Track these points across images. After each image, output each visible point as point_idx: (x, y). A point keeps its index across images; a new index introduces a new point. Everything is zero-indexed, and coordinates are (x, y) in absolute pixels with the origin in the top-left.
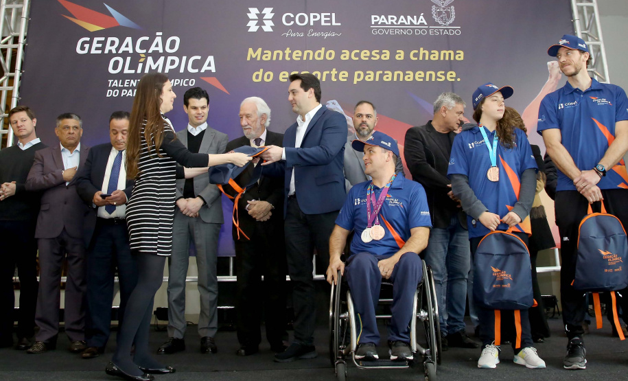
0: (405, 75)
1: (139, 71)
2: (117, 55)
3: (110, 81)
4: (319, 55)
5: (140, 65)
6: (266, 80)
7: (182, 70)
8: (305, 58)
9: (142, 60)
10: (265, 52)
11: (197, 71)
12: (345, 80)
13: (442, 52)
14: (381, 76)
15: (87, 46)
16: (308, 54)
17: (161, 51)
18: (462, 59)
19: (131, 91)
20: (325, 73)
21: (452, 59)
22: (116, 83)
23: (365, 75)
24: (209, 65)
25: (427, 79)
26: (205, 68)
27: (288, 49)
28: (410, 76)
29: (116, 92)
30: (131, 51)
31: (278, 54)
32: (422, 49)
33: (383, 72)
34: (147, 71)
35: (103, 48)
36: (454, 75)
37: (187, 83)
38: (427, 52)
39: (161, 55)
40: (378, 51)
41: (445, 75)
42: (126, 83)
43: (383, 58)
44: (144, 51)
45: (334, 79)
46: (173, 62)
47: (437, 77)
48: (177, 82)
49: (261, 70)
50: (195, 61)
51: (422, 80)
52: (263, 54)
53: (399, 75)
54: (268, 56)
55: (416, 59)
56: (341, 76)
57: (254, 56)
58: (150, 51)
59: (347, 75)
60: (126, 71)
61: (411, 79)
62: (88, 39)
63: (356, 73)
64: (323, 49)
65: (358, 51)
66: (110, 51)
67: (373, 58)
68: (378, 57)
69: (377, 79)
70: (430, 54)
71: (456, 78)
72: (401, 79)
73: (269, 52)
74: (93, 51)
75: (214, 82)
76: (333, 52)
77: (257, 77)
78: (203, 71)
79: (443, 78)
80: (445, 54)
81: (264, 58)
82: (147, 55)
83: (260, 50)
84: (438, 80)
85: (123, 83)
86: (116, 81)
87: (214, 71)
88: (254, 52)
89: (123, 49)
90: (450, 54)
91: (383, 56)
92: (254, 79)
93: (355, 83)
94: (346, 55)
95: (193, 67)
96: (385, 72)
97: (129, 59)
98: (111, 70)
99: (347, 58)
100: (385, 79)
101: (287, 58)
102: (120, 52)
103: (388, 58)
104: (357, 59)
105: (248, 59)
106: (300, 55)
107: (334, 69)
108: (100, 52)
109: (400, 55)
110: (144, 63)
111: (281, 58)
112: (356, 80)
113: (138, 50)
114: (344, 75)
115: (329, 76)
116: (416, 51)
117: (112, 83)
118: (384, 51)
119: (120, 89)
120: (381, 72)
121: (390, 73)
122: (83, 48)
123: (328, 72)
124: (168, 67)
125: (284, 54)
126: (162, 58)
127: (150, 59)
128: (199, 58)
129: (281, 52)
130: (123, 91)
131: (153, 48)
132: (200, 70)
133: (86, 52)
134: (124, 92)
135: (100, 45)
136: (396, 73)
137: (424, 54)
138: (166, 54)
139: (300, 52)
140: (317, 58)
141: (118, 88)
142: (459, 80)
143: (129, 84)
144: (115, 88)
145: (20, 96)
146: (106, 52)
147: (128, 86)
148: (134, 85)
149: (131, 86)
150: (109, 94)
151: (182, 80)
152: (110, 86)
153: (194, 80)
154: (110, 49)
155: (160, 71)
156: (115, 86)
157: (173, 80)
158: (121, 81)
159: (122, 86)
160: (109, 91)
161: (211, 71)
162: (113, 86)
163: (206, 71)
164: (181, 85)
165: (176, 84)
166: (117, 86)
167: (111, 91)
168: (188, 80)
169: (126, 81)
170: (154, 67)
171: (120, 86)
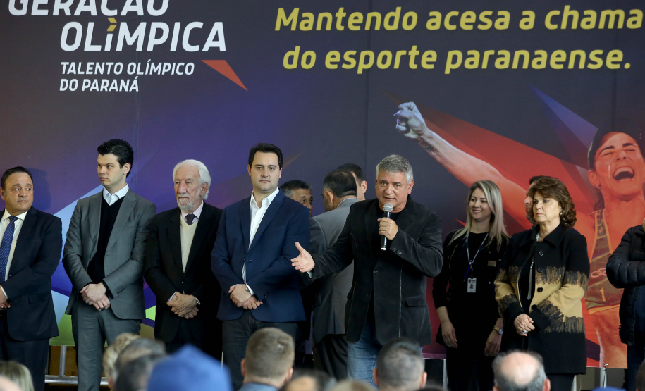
0: (532, 57)
2: (73, 18)
3: (65, 64)
4: (392, 21)
5: (110, 37)
6: (304, 66)
7: (173, 48)
8: (367, 27)
9: (112, 28)
10: (304, 15)
11: (196, 48)
12: (431, 67)
13: (604, 13)
14: (492, 59)
16: (374, 19)
17: (141, 13)
18: (638, 25)
19: (96, 81)
20: (400, 53)
21: (620, 26)
22: (72, 69)
23: (465, 57)
24: (216, 39)
25: (571, 66)
27: (341, 9)
28: (541, 60)
29: (74, 83)
30: (94, 13)
31: (325, 20)
32: (567, 8)
33: (496, 53)
34: (119, 48)
35: (50, 7)
36: (620, 58)
37: (182, 69)
38: (575, 14)
39: (141, 19)
40: (490, 13)
41: (604, 57)
42: (88, 68)
43: (498, 26)
44: (114, 13)
45: (413, 66)
46: (159, 33)
47: (588, 61)
48: (167, 67)
49: (298, 48)
50: (194, 31)
51: (561, 67)
52: (300, 19)
53: (522, 58)
54: (308, 24)
55: (555, 27)
56: (424, 59)
57: (286, 23)
58: (124, 13)
59: (434, 59)
60: (88, 47)
61: (543, 66)
63: (451, 54)
64: (399, 9)
65: (456, 13)
66: (62, 11)
67: (480, 27)
68: (489, 22)
69: (484, 66)
70: (581, 17)
71: (622, 64)
72: (525, 66)
73: (310, 15)
74: (35, 11)
75: (223, 68)
76: (414, 15)
77: (291, 60)
78: (206, 49)
79: (600, 62)
80: (608, 17)
81: (302, 28)
82: (119, 19)
83: (296, 11)
84: (590, 66)
85: (84, 69)
86: (73, 64)
87: (223, 49)
88: (288, 14)
89: (81, 8)
90: (617, 17)
91: (498, 21)
92: (286, 65)
93: (447, 72)
94: (435, 21)
95: (191, 42)
96: (500, 53)
98: (65, 47)
99: (437, 27)
100: (498, 65)
101: (340, 27)
102: (77, 13)
103: (506, 26)
104: (454, 27)
105: (278, 28)
106: (360, 21)
107: (414, 48)
108: (45, 13)
109: (528, 21)
110: (116, 34)
111: (328, 28)
112: (449, 67)
113: (106, 11)
114: (429, 59)
115: (405, 59)
116: (557, 13)
117: (68, 67)
118: (500, 13)
119: (80, 78)
120: (492, 52)
121: (507, 53)
122: (18, 6)
123: (404, 53)
124: (153, 42)
125: (335, 20)
126: (143, 25)
127: (124, 27)
128: (199, 25)
129: (329, 16)
130: (85, 81)
131: (127, 8)
132: (201, 48)
133: (23, 12)
134: (87, 84)
136: (518, 54)
137: (571, 18)
138: (149, 19)
139: (360, 15)
140: (387, 27)
141: (77, 76)
142: (627, 66)
143: (93, 70)
146: (56, 13)
147: (91, 73)
148: (102, 72)
149: (96, 73)
150: (64, 87)
151: (174, 64)
152: (64, 72)
153: (192, 65)
154: (62, 8)
155: (139, 48)
156: (72, 73)
157: (160, 64)
158: (80, 64)
159: (83, 73)
160: (63, 80)
161: (218, 48)
162: (68, 73)
163: (211, 48)
164: (173, 73)
165: (164, 71)
166: (75, 73)
167: (66, 81)
168: (183, 64)
169: (89, 64)
170: (130, 42)
171: (79, 73)
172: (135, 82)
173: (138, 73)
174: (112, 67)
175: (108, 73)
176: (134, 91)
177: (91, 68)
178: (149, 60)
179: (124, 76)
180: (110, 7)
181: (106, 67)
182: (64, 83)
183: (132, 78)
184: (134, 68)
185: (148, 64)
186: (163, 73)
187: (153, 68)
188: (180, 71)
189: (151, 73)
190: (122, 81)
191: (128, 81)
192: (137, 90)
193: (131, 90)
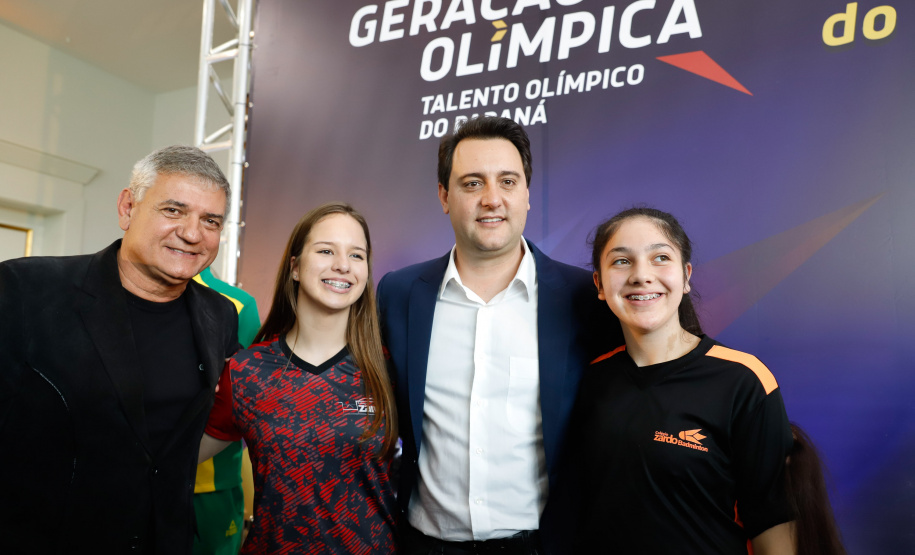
1: (493, 65)
2: (439, 33)
3: (427, 100)
5: (496, 50)
6: (869, 32)
7: (604, 46)
9: (499, 36)
11: (646, 41)
15: (371, 25)
17: (546, 6)
24: (682, 19)
26: (669, 29)
29: (441, 125)
30: (471, 19)
34: (512, 62)
35: (406, 25)
37: (622, 77)
39: (546, 14)
42: (464, 99)
44: (503, 12)
46: (578, 29)
48: (594, 78)
49: (852, 8)
58: (517, 11)
60: (464, 69)
62: (372, 9)
66: (423, 28)
74: (387, 35)
75: (699, 65)
77: (839, 30)
78: (663, 38)
82: (510, 20)
85: (456, 102)
86: (440, 98)
87: (695, 34)
89: (452, 16)
92: (829, 38)
95: (636, 32)
97: (466, 38)
98: (427, 74)
102: (445, 25)
108: (399, 34)
110: (505, 43)
113: (488, 13)
117: (432, 103)
119: (451, 116)
122: (363, 33)
124: (568, 43)
126: (549, 23)
127: (518, 30)
130: (458, 118)
131: (523, 2)
132: (655, 38)
133: (369, 39)
134: (460, 122)
135: (400, 18)
138: (558, 11)
141: (446, 114)
143: (471, 102)
144: (438, 115)
145: (247, 160)
146: (414, 31)
147: (468, 106)
148: (485, 102)
149: (475, 105)
150: (426, 132)
151: (607, 71)
152: (426, 112)
153: (641, 68)
154: (422, 23)
155: (545, 57)
156: (438, 112)
157: (582, 75)
158: (451, 96)
159: (455, 108)
160: (424, 124)
161: (687, 35)
162: (433, 111)
163: (673, 37)
164: (605, 86)
165: (590, 84)
166: (443, 110)
167: (430, 123)
168: (623, 69)
169: (464, 93)
170: (529, 51)
171: (450, 108)
172: (541, 108)
173: (546, 94)
174: (502, 92)
175: (495, 101)
176: (539, 123)
177: (469, 99)
178: (563, 73)
179: (522, 102)
180: (495, 6)
181: (492, 94)
182: (427, 127)
183: (534, 104)
184: (539, 88)
185: (561, 79)
186: (588, 89)
187: (568, 83)
188: (618, 80)
189: (567, 92)
190: (519, 111)
191: (528, 109)
192: (544, 121)
193: (533, 123)
